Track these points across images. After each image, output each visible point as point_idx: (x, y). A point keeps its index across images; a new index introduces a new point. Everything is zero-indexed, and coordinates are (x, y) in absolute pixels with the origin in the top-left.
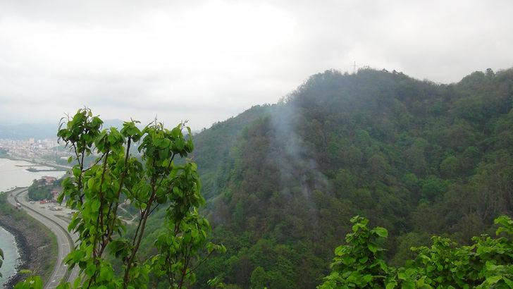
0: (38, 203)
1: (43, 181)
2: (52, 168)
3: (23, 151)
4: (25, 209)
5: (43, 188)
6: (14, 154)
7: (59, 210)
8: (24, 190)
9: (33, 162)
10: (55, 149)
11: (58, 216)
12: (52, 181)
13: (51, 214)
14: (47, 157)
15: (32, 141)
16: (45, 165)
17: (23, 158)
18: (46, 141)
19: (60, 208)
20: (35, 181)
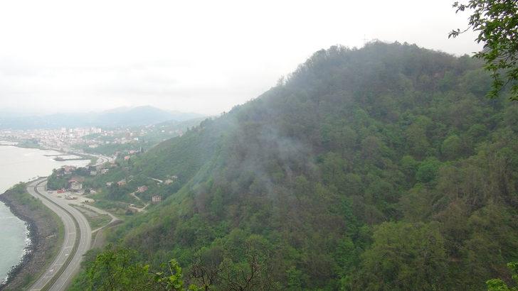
0: (55, 193)
1: (63, 170)
2: (78, 157)
3: (54, 141)
4: (41, 198)
5: (61, 177)
6: (45, 144)
7: (74, 198)
8: (43, 180)
9: (62, 151)
10: (83, 138)
11: (72, 205)
12: (71, 170)
13: (65, 204)
14: (76, 146)
15: (64, 130)
16: (72, 154)
17: (52, 148)
18: (77, 130)
19: (75, 197)
20: (55, 171)
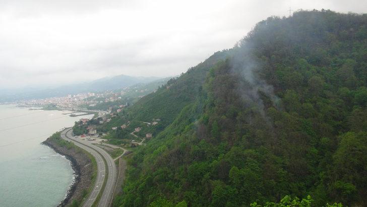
0: (80, 137)
1: (81, 122)
2: (85, 113)
3: (66, 104)
4: (73, 141)
5: (81, 127)
6: (60, 106)
7: (94, 140)
8: (70, 129)
9: (73, 110)
10: (85, 100)
11: (94, 144)
12: (86, 122)
13: (89, 143)
14: (81, 106)
15: (70, 96)
16: (80, 111)
17: (66, 108)
18: (78, 95)
19: (94, 138)
20: (76, 123)
